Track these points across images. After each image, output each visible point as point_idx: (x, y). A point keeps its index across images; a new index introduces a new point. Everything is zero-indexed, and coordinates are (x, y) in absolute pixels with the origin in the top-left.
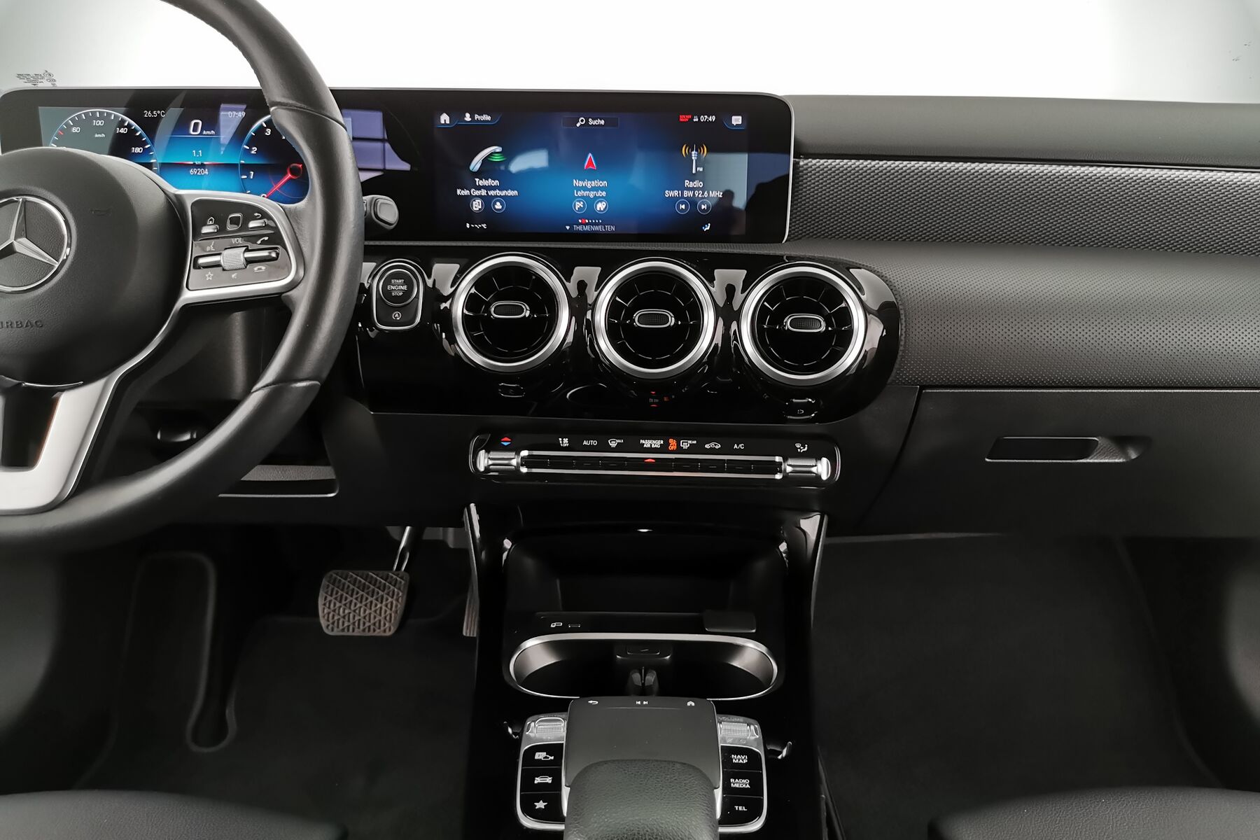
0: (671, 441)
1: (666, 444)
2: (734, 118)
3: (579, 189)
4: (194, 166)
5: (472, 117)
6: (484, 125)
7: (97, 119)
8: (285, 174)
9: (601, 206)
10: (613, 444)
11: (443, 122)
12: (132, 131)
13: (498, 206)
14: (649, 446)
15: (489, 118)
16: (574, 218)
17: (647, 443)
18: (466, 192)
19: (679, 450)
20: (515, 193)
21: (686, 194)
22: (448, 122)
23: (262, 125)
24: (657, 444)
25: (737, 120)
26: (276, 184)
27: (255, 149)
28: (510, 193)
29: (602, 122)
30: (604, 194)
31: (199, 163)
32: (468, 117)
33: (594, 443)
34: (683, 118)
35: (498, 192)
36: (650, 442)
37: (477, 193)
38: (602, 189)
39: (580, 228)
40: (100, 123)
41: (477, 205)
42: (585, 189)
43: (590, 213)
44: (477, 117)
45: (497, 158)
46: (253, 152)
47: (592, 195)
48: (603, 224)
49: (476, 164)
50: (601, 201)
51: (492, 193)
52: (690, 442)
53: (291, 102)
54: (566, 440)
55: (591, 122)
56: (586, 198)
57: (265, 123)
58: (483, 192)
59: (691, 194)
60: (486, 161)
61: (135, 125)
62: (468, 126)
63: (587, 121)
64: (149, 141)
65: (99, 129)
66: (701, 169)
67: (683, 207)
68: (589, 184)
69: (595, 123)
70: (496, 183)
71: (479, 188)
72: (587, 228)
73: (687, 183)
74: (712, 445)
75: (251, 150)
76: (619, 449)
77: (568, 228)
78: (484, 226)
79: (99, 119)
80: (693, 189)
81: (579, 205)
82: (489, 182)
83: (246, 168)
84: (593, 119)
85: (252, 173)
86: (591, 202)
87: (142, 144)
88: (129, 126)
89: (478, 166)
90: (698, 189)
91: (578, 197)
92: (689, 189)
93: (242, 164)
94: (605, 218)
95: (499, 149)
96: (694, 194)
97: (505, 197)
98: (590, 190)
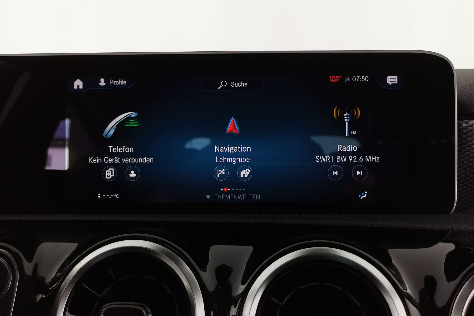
2: (389, 78)
3: (221, 155)
9: (245, 173)
11: (76, 87)
13: (133, 174)
15: (124, 83)
16: (216, 186)
18: (98, 160)
20: (151, 160)
21: (339, 159)
22: (81, 87)
25: (392, 80)
28: (146, 160)
29: (246, 85)
30: (248, 160)
32: (102, 83)
34: (333, 79)
35: (133, 160)
37: (109, 161)
38: (246, 155)
39: (222, 197)
41: (109, 174)
42: (227, 155)
43: (233, 181)
44: (112, 82)
45: (132, 124)
47: (234, 161)
48: (247, 193)
50: (245, 168)
51: (126, 160)
55: (233, 85)
56: (228, 165)
58: (117, 160)
59: (344, 159)
60: (120, 126)
63: (229, 84)
66: (355, 132)
67: (336, 173)
68: (231, 150)
69: (238, 85)
70: (131, 149)
71: (113, 155)
72: (229, 197)
77: (208, 197)
78: (117, 196)
80: (346, 154)
81: (220, 172)
82: (123, 149)
84: (236, 82)
86: (233, 169)
89: (112, 132)
90: (352, 153)
91: (220, 163)
92: (342, 154)
94: (249, 186)
95: (134, 115)
96: (348, 160)
97: (140, 164)
98: (233, 156)
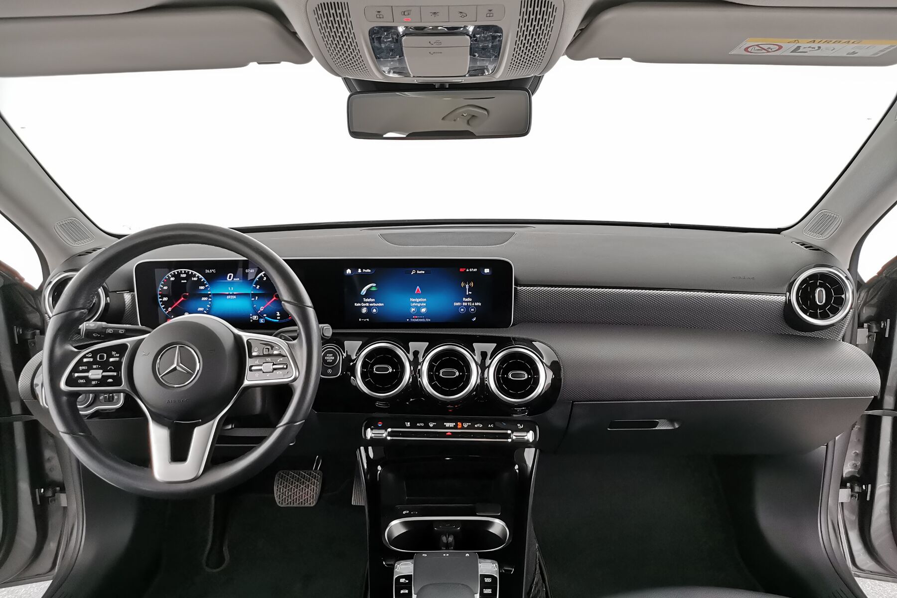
0: (459, 423)
1: (457, 425)
2: (485, 270)
3: (413, 302)
4: (229, 294)
5: (362, 270)
6: (367, 274)
7: (182, 274)
8: (273, 298)
9: (423, 310)
10: (431, 425)
11: (348, 273)
12: (199, 279)
13: (374, 311)
14: (448, 426)
15: (370, 271)
16: (411, 316)
17: (447, 425)
18: (359, 305)
19: (463, 428)
20: (383, 304)
21: (464, 304)
22: (350, 273)
23: (261, 276)
24: (452, 425)
25: (487, 271)
26: (269, 302)
27: (258, 286)
28: (380, 305)
29: (423, 272)
30: (425, 304)
31: (232, 293)
32: (360, 271)
33: (422, 425)
34: (462, 270)
35: (374, 304)
36: (449, 424)
37: (364, 305)
38: (424, 302)
39: (414, 320)
40: (184, 276)
41: (364, 310)
42: (416, 302)
43: (418, 313)
44: (364, 270)
45: (374, 289)
46: (257, 288)
47: (419, 305)
48: (425, 319)
49: (364, 292)
50: (423, 308)
51: (371, 305)
52: (468, 424)
53: (292, 301)
54: (409, 423)
55: (418, 272)
56: (416, 307)
57: (264, 274)
58: (367, 304)
59: (466, 304)
60: (368, 290)
61: (201, 276)
62: (360, 274)
63: (416, 272)
64: (207, 283)
65: (184, 278)
66: (471, 293)
67: (463, 310)
68: (418, 300)
69: (420, 272)
70: (373, 300)
71: (365, 303)
72: (417, 320)
73: (464, 299)
74: (478, 425)
75: (256, 287)
76: (434, 427)
77: (408, 320)
78: (368, 320)
79: (184, 274)
80: (467, 302)
81: (413, 310)
82: (370, 300)
83: (254, 295)
84: (419, 271)
85: (257, 297)
86: (419, 308)
87: (204, 285)
88: (198, 277)
89: (365, 292)
90: (470, 302)
91: (413, 306)
92: (465, 302)
93: (252, 293)
94: (425, 316)
95: (375, 285)
97: (377, 306)
98: (418, 303)
